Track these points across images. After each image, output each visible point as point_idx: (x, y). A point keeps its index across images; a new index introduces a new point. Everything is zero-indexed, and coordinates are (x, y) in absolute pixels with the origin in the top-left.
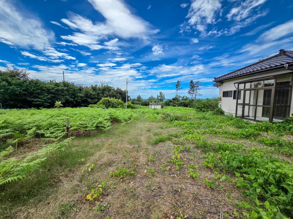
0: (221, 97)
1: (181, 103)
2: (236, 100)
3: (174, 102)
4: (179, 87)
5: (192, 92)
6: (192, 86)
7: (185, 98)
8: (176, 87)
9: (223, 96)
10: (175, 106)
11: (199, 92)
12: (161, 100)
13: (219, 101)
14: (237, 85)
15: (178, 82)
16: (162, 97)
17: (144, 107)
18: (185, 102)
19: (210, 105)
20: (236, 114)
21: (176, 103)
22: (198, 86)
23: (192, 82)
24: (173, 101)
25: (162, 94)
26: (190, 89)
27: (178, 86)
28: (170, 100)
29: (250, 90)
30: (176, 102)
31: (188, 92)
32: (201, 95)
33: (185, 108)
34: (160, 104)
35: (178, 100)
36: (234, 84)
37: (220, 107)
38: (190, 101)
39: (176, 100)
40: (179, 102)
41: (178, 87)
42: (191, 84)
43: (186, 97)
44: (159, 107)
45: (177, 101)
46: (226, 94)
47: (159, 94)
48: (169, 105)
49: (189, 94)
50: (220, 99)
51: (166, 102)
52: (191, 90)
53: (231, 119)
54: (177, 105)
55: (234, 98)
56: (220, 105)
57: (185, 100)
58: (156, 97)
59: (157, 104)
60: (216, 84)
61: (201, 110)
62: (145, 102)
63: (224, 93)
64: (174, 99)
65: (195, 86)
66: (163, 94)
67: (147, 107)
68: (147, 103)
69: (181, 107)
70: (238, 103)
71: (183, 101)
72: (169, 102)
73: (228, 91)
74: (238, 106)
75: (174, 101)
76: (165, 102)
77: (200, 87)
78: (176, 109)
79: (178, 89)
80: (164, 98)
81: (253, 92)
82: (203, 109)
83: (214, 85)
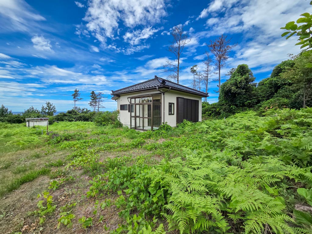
0: (119, 110)
1: (80, 117)
2: (130, 113)
3: (69, 116)
4: (78, 97)
5: (94, 104)
6: (93, 97)
7: (85, 110)
8: (73, 97)
9: (121, 109)
10: (72, 121)
11: (102, 105)
12: (50, 114)
13: (118, 114)
14: (129, 99)
15: (76, 91)
16: (52, 110)
17: (14, 125)
18: (85, 115)
19: (110, 119)
20: (131, 125)
21: (73, 118)
22: (100, 98)
23: (93, 93)
24: (68, 114)
25: (51, 105)
26: (91, 100)
27: (76, 95)
28: (64, 114)
29: (139, 104)
30: (72, 115)
31: (89, 104)
32: (104, 107)
33: (85, 122)
34: (47, 119)
35: (76, 113)
36: (128, 98)
37: (119, 120)
38: (91, 114)
39: (72, 113)
40: (78, 116)
41: (76, 97)
42: (92, 96)
43: (87, 109)
44: (44, 124)
45: (75, 115)
46: (123, 107)
47: (45, 106)
48: (62, 120)
49: (90, 106)
50: (119, 112)
51: (58, 116)
52: (93, 102)
53: (127, 131)
54: (74, 119)
55: (129, 111)
56: (119, 118)
57: (86, 113)
58: (40, 110)
59: (42, 120)
60: (114, 97)
61: (101, 124)
62: (17, 117)
63: (121, 106)
64: (70, 112)
65: (97, 97)
66: (53, 105)
67: (21, 125)
68: (22, 118)
69: (81, 121)
70: (132, 116)
71: (82, 115)
72: (63, 116)
73: (124, 105)
74: (132, 118)
75: (70, 114)
76: (56, 116)
77: (102, 99)
78: (73, 125)
79: (76, 99)
80: (55, 111)
81: (141, 106)
82: (103, 123)
83: (113, 98)
